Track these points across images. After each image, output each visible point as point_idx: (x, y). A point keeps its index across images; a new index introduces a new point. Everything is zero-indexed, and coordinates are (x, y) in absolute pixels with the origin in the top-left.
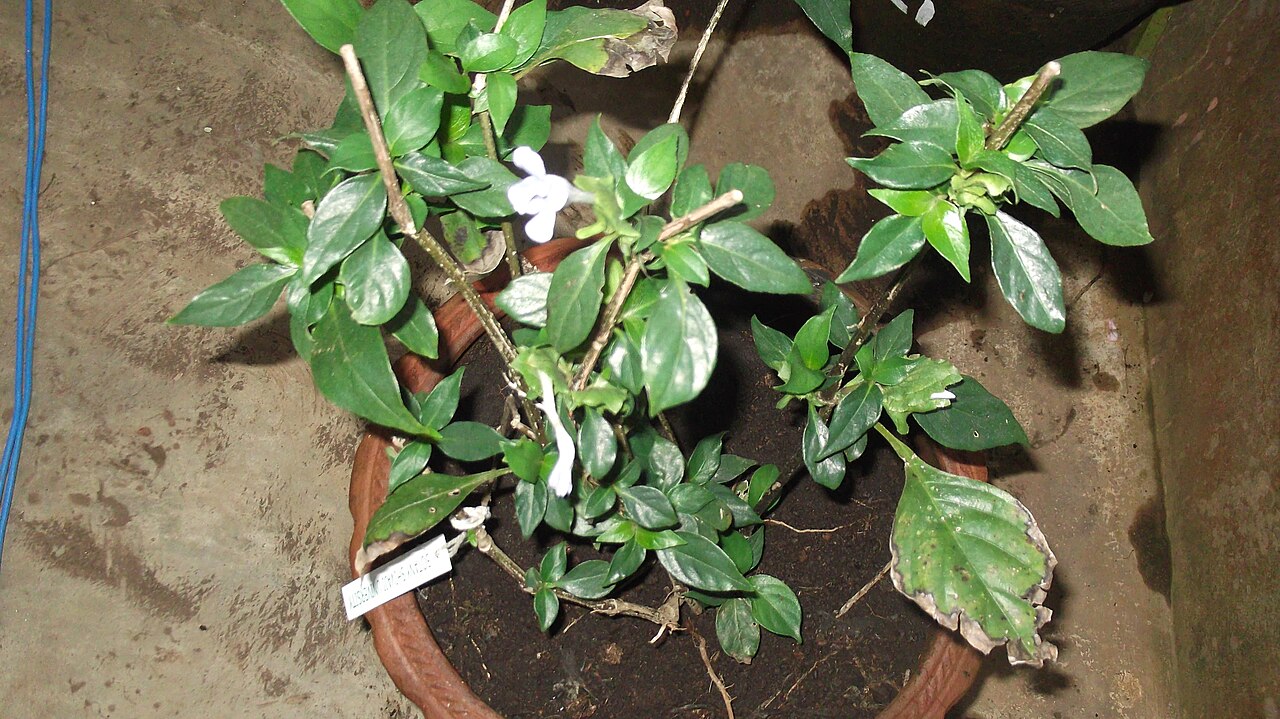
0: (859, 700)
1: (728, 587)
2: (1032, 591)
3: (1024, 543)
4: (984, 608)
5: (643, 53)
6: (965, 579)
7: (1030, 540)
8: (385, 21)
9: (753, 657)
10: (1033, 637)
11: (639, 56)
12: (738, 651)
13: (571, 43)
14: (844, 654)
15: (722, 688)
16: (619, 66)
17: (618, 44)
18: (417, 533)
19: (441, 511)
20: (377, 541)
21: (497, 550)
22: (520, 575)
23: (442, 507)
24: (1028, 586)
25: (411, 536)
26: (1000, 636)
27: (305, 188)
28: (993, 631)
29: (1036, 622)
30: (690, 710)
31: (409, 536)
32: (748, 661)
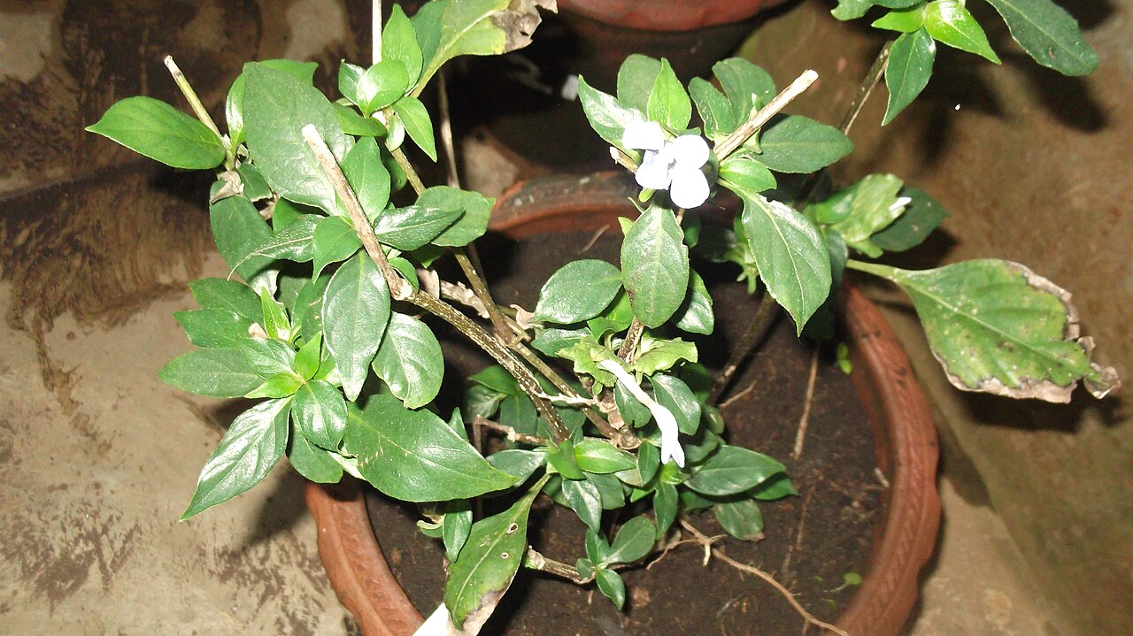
0: (856, 516)
1: (761, 479)
2: (1066, 330)
3: (1033, 293)
4: (1041, 364)
5: (529, 14)
6: (1011, 350)
7: (1035, 288)
8: (271, 99)
9: (763, 530)
10: (1091, 368)
11: (527, 19)
12: (749, 532)
13: (457, 37)
14: (821, 486)
15: (755, 571)
16: (517, 36)
17: (504, 16)
18: (506, 584)
19: (514, 551)
20: (469, 614)
21: (550, 561)
22: (573, 572)
23: (512, 547)
24: (1060, 327)
25: (503, 590)
26: (1068, 382)
27: (232, 316)
28: (1061, 380)
29: (1086, 353)
30: (731, 606)
31: (500, 592)
32: (760, 536)
